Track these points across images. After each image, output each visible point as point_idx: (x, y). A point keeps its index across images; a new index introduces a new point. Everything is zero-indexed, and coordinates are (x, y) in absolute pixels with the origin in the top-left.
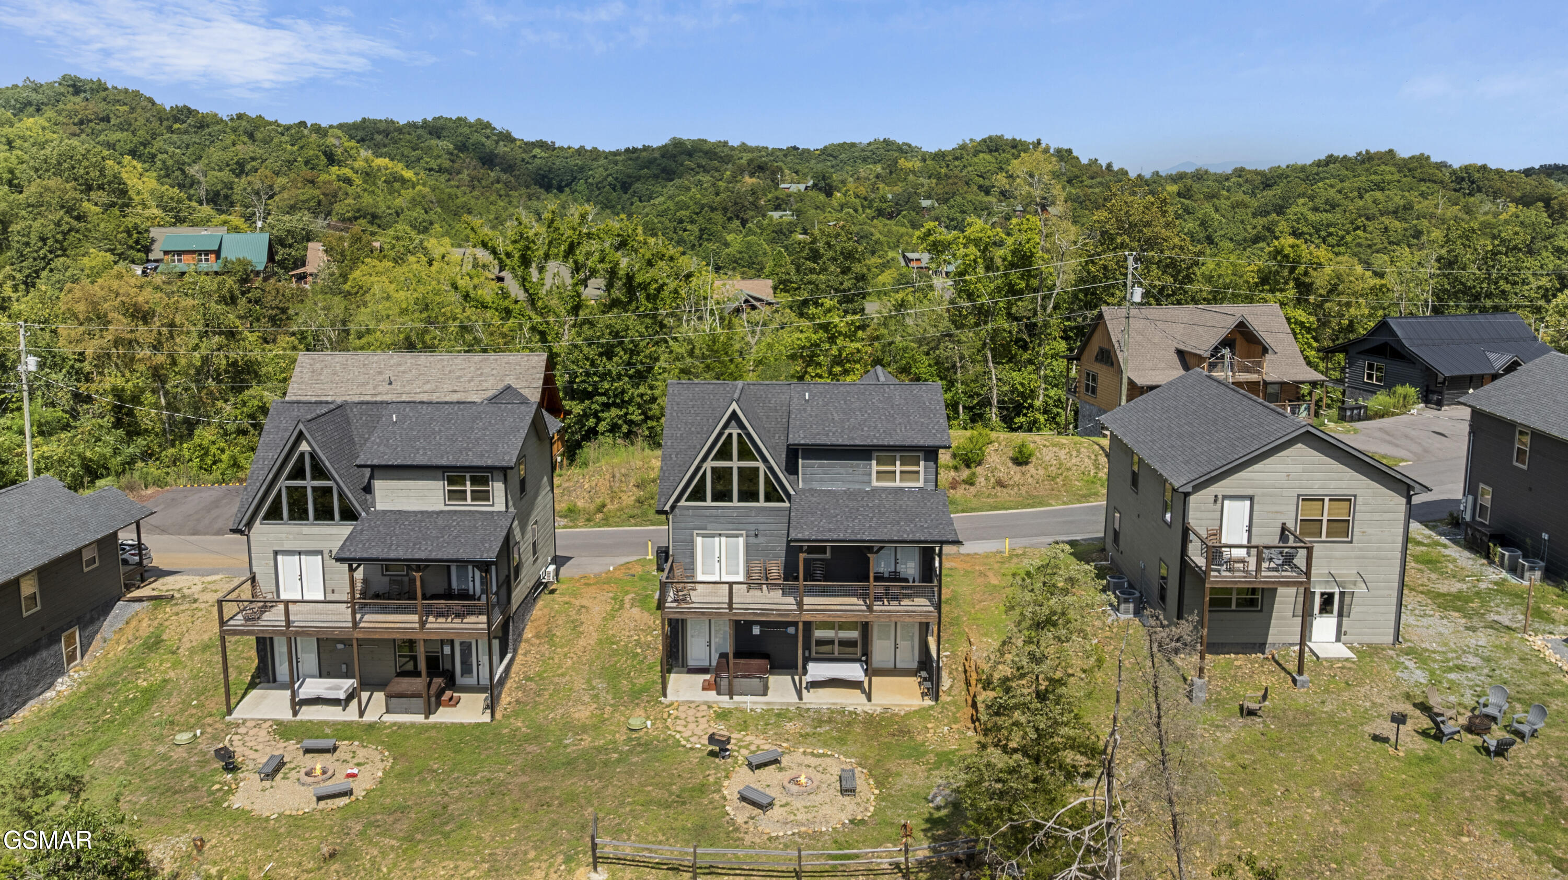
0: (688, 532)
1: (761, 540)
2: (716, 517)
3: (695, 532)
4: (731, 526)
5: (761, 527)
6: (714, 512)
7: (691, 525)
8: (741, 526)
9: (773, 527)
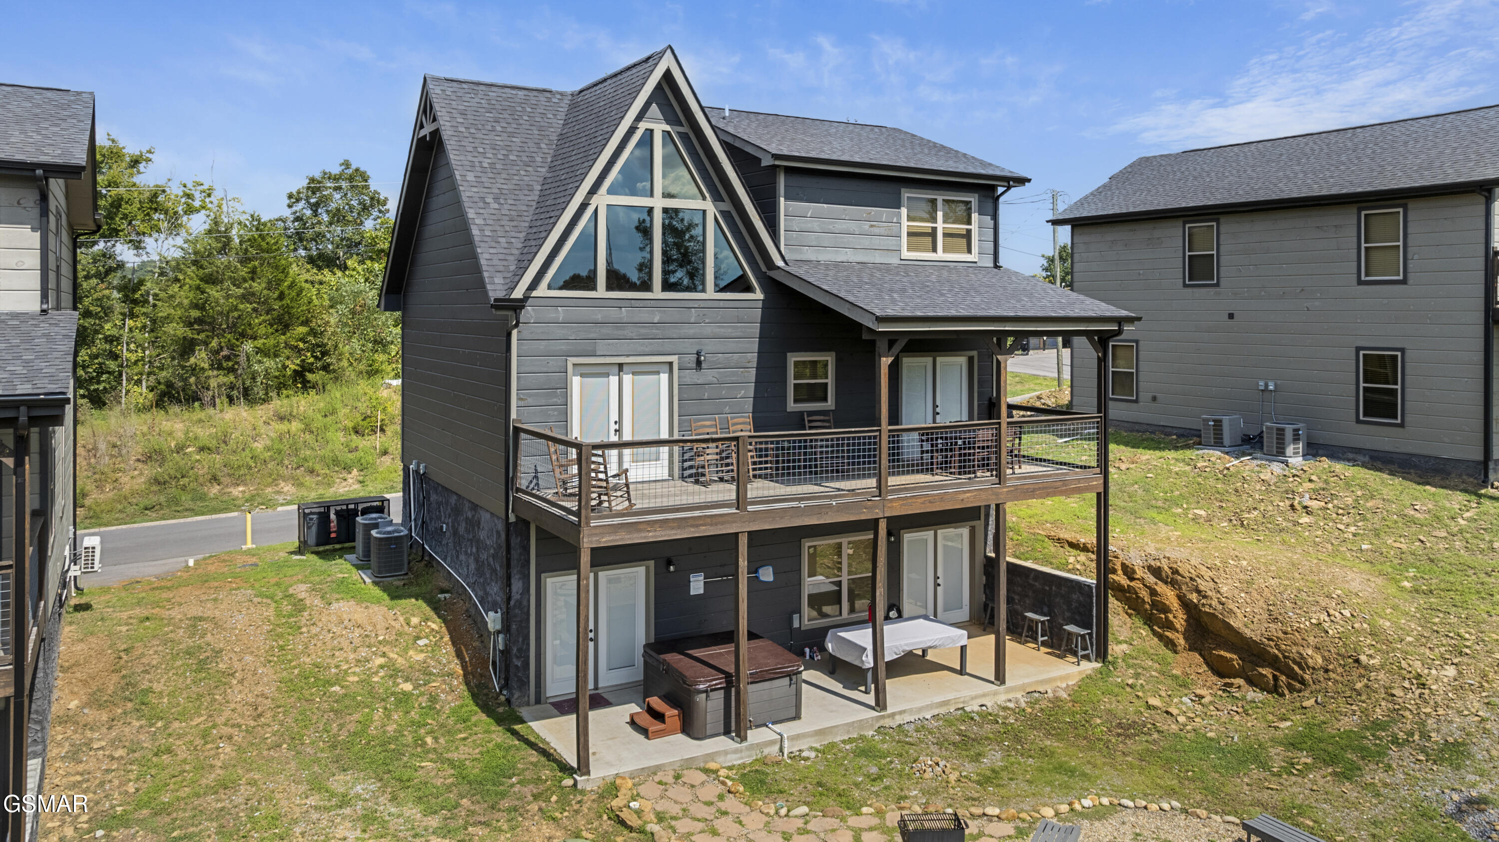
0: (554, 363)
1: (708, 375)
2: (617, 324)
3: (572, 360)
4: (647, 346)
5: (708, 346)
6: (613, 314)
7: (562, 346)
8: (668, 345)
9: (731, 345)
